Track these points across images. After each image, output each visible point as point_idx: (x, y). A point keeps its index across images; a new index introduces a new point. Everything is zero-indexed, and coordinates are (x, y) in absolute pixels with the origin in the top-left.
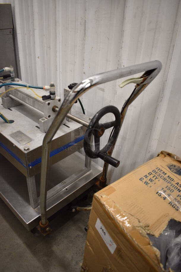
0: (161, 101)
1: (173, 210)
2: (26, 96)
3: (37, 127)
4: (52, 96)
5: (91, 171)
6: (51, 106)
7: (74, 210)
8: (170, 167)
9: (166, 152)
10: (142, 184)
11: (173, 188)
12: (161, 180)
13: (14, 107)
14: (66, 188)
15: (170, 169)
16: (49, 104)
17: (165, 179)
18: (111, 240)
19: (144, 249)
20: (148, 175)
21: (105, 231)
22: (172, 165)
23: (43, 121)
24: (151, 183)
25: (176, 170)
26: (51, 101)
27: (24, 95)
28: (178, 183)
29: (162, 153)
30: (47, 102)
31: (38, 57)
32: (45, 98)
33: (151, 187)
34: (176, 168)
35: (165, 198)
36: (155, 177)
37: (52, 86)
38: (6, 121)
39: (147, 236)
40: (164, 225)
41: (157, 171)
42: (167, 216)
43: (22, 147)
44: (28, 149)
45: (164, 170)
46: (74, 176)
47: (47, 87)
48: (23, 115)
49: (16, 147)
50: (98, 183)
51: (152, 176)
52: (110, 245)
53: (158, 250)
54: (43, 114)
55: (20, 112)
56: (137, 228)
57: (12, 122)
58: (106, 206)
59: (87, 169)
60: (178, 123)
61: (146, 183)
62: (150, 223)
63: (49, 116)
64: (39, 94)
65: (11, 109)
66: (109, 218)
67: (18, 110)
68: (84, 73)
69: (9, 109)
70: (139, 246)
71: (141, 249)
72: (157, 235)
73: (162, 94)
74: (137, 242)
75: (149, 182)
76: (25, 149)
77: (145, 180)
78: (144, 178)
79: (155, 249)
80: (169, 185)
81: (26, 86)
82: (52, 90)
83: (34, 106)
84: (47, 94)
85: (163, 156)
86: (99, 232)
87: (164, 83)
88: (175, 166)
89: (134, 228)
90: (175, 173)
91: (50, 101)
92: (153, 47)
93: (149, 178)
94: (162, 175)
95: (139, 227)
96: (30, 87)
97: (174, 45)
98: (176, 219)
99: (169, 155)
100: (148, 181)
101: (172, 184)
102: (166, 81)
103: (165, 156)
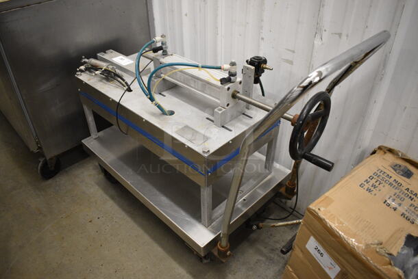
0: (381, 79)
1: (408, 223)
2: (190, 78)
3: (207, 118)
4: (232, 78)
5: (273, 174)
6: (231, 91)
7: (255, 227)
8: (395, 167)
9: (386, 147)
10: (363, 191)
11: (403, 196)
12: (387, 186)
13: (167, 90)
14: (244, 198)
15: (395, 170)
16: (229, 89)
17: (391, 184)
18: (333, 262)
19: (384, 271)
20: (369, 180)
21: (322, 250)
22: (396, 165)
23: (220, 112)
24: (374, 190)
25: (402, 171)
26: (231, 84)
27: (187, 76)
28: (408, 189)
29: (380, 148)
30: (227, 87)
31: (186, 15)
32: (223, 81)
33: (375, 195)
34: (402, 168)
35: (395, 209)
36: (378, 183)
37: (233, 64)
38: (164, 112)
39: (387, 255)
40: (402, 241)
41: (379, 174)
42: (402, 231)
43: (198, 148)
44: (209, 151)
45: (388, 172)
46: (252, 182)
47: (227, 66)
48: (182, 102)
49: (189, 148)
50: (283, 190)
51: (374, 181)
52: (330, 268)
53: (401, 271)
54: (218, 101)
55: (177, 97)
56: (372, 246)
57: (172, 113)
58: (327, 220)
59: (267, 171)
60: (403, 108)
61: (369, 190)
62: (383, 239)
63: (228, 105)
64: (215, 77)
65: (164, 93)
66: (332, 235)
67: (174, 95)
68: (262, 39)
69: (160, 94)
70: (376, 267)
71: (380, 270)
72: (395, 253)
73: (383, 69)
74: (373, 261)
75: (372, 188)
76: (204, 152)
77: (366, 186)
78: (365, 183)
79: (397, 269)
80: (397, 191)
81: (197, 67)
82: (233, 71)
83: (203, 92)
84: (226, 75)
85: (382, 152)
86: (312, 253)
87: (386, 55)
88: (400, 166)
89: (367, 246)
90: (402, 175)
91: (229, 85)
92: (371, 6)
93: (371, 184)
94: (387, 178)
95: (374, 244)
96: (202, 67)
97: (404, 6)
98: (413, 234)
99: (391, 151)
100: (370, 187)
101: (402, 191)
102: (390, 53)
103: (385, 153)
